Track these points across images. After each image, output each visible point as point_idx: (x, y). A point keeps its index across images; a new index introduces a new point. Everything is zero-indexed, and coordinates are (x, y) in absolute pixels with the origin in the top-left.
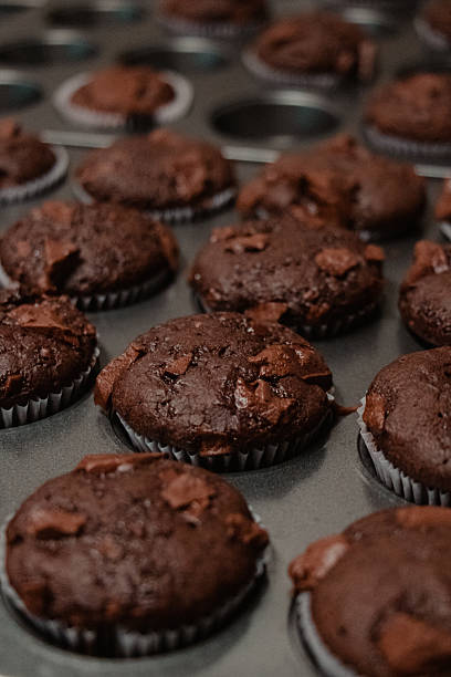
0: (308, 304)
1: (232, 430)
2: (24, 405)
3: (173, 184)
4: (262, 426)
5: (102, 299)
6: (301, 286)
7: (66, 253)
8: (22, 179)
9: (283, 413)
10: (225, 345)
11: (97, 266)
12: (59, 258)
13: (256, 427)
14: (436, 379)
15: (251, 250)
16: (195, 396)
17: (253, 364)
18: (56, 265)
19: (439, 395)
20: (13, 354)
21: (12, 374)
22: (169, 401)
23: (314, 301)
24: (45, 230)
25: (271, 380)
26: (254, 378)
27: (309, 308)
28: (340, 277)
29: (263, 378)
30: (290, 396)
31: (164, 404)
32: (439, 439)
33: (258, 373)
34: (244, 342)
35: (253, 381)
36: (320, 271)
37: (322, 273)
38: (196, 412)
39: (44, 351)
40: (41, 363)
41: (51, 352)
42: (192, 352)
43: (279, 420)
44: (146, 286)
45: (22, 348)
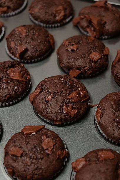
0: (86, 71)
1: (62, 118)
2: (11, 102)
3: (55, 16)
4: (69, 118)
5: (33, 61)
6: (85, 65)
7: (23, 49)
8: (14, 10)
9: (75, 114)
10: (62, 91)
11: (32, 52)
12: (22, 51)
13: (68, 118)
14: (115, 107)
15: (72, 50)
16: (53, 108)
17: (68, 98)
18: (20, 53)
19: (115, 113)
20: (8, 89)
21: (8, 95)
22: (46, 109)
23: (88, 70)
24: (18, 38)
25: (73, 103)
26: (68, 103)
27: (87, 72)
28: (96, 62)
29: (71, 103)
30: (77, 109)
31: (45, 109)
32: (113, 128)
33: (70, 101)
34: (67, 89)
35: (68, 104)
36: (90, 60)
37: (91, 61)
38: (53, 113)
39: (16, 87)
40: (15, 91)
41: (18, 87)
42: (53, 93)
43: (74, 116)
44: (45, 55)
45: (10, 87)
